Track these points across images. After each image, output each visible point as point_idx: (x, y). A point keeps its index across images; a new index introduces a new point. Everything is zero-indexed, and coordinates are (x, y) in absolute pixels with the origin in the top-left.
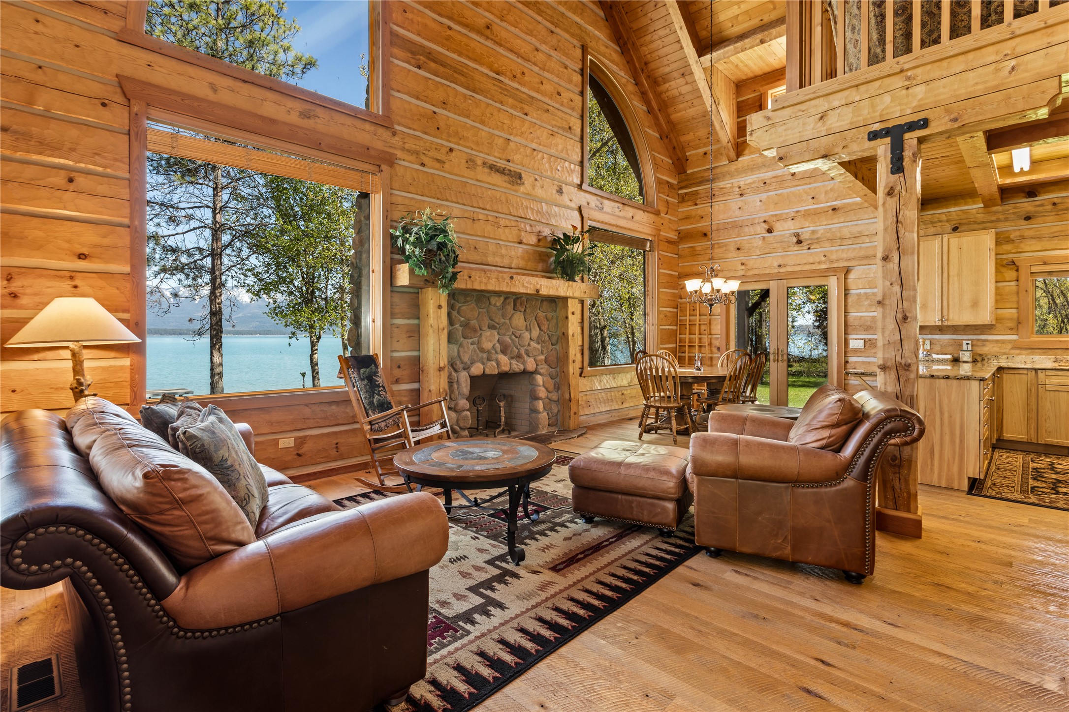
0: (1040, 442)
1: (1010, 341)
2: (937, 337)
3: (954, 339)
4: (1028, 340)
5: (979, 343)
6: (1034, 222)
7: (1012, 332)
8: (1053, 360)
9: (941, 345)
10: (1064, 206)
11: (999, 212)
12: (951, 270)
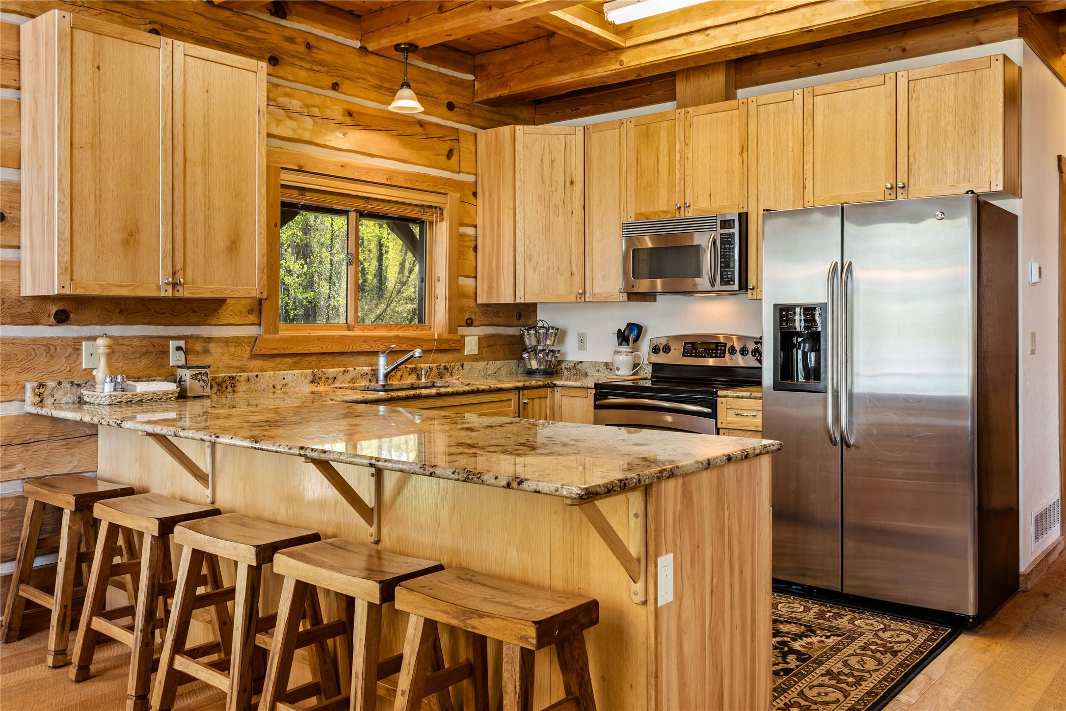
1: (249, 339)
2: (114, 331)
3: (151, 337)
4: (277, 336)
5: (198, 347)
6: (282, 74)
7: (252, 318)
8: (310, 378)
9: (124, 355)
10: (319, 55)
11: (232, 27)
12: (189, 144)
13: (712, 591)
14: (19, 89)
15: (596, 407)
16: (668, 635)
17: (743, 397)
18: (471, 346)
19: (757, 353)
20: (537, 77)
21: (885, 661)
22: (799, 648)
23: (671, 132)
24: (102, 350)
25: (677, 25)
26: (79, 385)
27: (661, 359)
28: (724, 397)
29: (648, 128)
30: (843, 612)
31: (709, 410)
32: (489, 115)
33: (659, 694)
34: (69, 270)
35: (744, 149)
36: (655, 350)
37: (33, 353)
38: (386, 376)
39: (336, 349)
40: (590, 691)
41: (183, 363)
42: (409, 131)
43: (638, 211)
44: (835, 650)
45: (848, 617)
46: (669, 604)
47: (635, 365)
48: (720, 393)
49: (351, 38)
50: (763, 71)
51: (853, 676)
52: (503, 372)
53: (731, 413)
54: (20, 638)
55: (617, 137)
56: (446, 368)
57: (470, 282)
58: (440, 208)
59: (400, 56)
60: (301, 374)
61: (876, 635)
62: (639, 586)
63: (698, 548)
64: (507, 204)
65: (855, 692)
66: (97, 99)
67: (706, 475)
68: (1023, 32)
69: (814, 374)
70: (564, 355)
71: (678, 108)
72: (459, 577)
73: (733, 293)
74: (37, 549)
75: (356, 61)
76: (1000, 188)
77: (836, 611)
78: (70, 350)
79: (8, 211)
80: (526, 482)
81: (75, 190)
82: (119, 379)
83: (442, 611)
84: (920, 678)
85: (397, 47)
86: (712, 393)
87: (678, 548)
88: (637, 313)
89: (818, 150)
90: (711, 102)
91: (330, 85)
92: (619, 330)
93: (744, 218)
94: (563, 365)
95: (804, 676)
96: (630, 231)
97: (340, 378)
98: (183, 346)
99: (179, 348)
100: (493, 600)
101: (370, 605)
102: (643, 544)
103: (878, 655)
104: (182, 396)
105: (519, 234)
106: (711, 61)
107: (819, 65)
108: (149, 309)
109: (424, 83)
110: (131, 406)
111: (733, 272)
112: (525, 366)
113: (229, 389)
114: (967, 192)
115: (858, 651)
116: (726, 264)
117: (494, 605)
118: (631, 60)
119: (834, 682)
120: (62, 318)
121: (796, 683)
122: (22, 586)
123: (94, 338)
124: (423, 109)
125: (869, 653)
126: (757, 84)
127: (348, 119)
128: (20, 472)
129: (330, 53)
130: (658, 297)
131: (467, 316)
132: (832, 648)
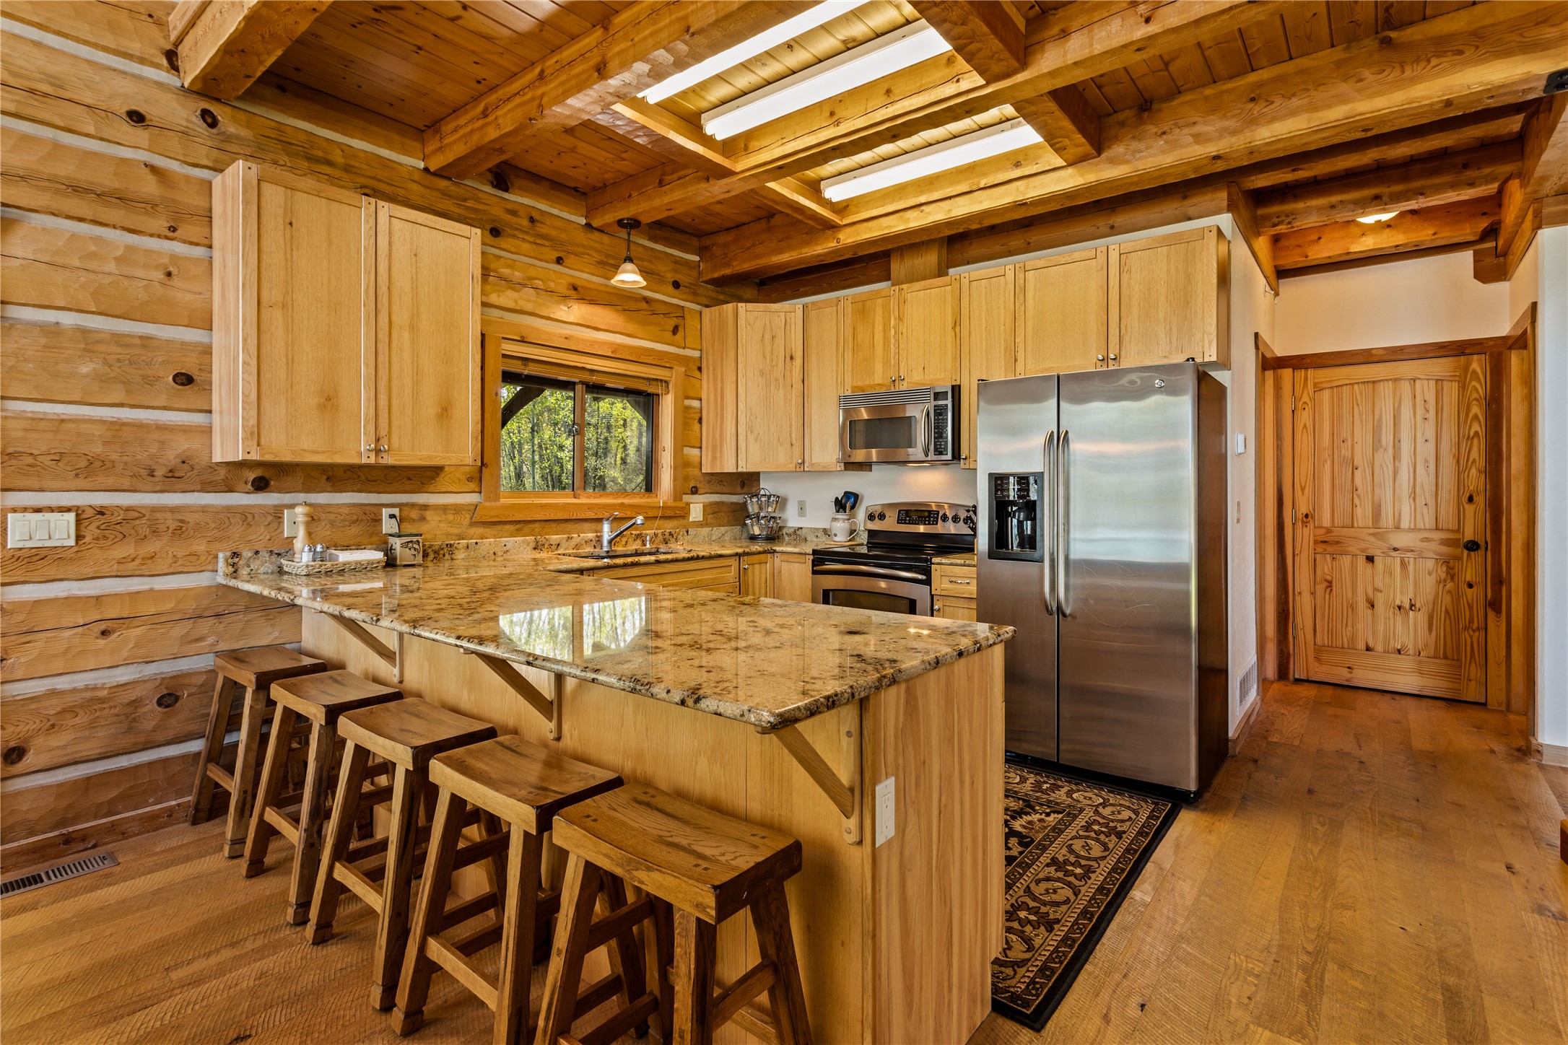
1: (468, 507)
3: (362, 505)
4: (498, 504)
5: (414, 514)
6: (504, 245)
7: (472, 486)
8: (533, 545)
9: (332, 523)
10: (543, 230)
11: (451, 197)
12: (395, 308)
13: (940, 813)
14: (210, 247)
15: (814, 572)
16: (888, 879)
17: (957, 565)
18: (696, 513)
19: (971, 522)
20: (758, 257)
21: (1111, 846)
22: (1020, 829)
23: (886, 309)
24: (301, 519)
25: (892, 202)
26: (279, 554)
27: (876, 525)
28: (939, 564)
29: (864, 306)
30: (1059, 783)
31: (924, 577)
32: (713, 294)
33: (878, 956)
34: (256, 434)
35: (957, 323)
36: (871, 517)
37: (227, 521)
38: (610, 542)
39: (560, 516)
40: (791, 953)
41: (396, 530)
42: (634, 306)
43: (855, 384)
44: (1058, 830)
45: (1066, 789)
46: (889, 842)
47: (852, 532)
48: (935, 560)
49: (576, 214)
50: (974, 250)
51: (1081, 866)
52: (727, 538)
53: (945, 580)
54: (209, 819)
55: (835, 314)
56: (671, 534)
57: (696, 452)
58: (666, 382)
59: (623, 233)
60: (523, 541)
61: (1096, 812)
62: (852, 823)
63: (923, 764)
64: (730, 378)
65: (1085, 888)
66: (289, 256)
67: (933, 675)
68: (1231, 208)
69: (1030, 542)
70: (785, 521)
71: (893, 285)
72: (635, 800)
73: (946, 463)
74: (228, 725)
75: (582, 237)
76: (1214, 358)
77: (1052, 781)
78: (270, 518)
79: (197, 373)
80: (704, 700)
81: (263, 351)
82: (319, 548)
83: (604, 855)
84: (1150, 867)
85: (620, 223)
86: (926, 560)
87: (900, 768)
88: (853, 482)
89: (1030, 324)
90: (924, 279)
91: (554, 258)
92: (837, 498)
93: (956, 390)
94: (784, 531)
95: (1029, 866)
96: (847, 403)
97: (564, 544)
98: (397, 514)
99: (392, 516)
100: (669, 839)
101: (526, 834)
102: (858, 770)
103: (1102, 837)
104: (391, 563)
105: (741, 406)
106: (925, 238)
107: (1029, 243)
108: (359, 477)
109: (650, 261)
110: (331, 576)
111: (946, 442)
112: (748, 531)
113: (447, 556)
114: (1188, 360)
115: (1081, 833)
116: (940, 434)
117: (669, 849)
118: (848, 238)
119: (1060, 874)
120: (261, 485)
121: (1021, 875)
122: (210, 766)
123: (292, 506)
124: (645, 283)
125: (1093, 834)
126: (968, 263)
127: (572, 293)
128: (212, 645)
129: (555, 227)
130: (874, 467)
131: (692, 484)
132: (1054, 829)
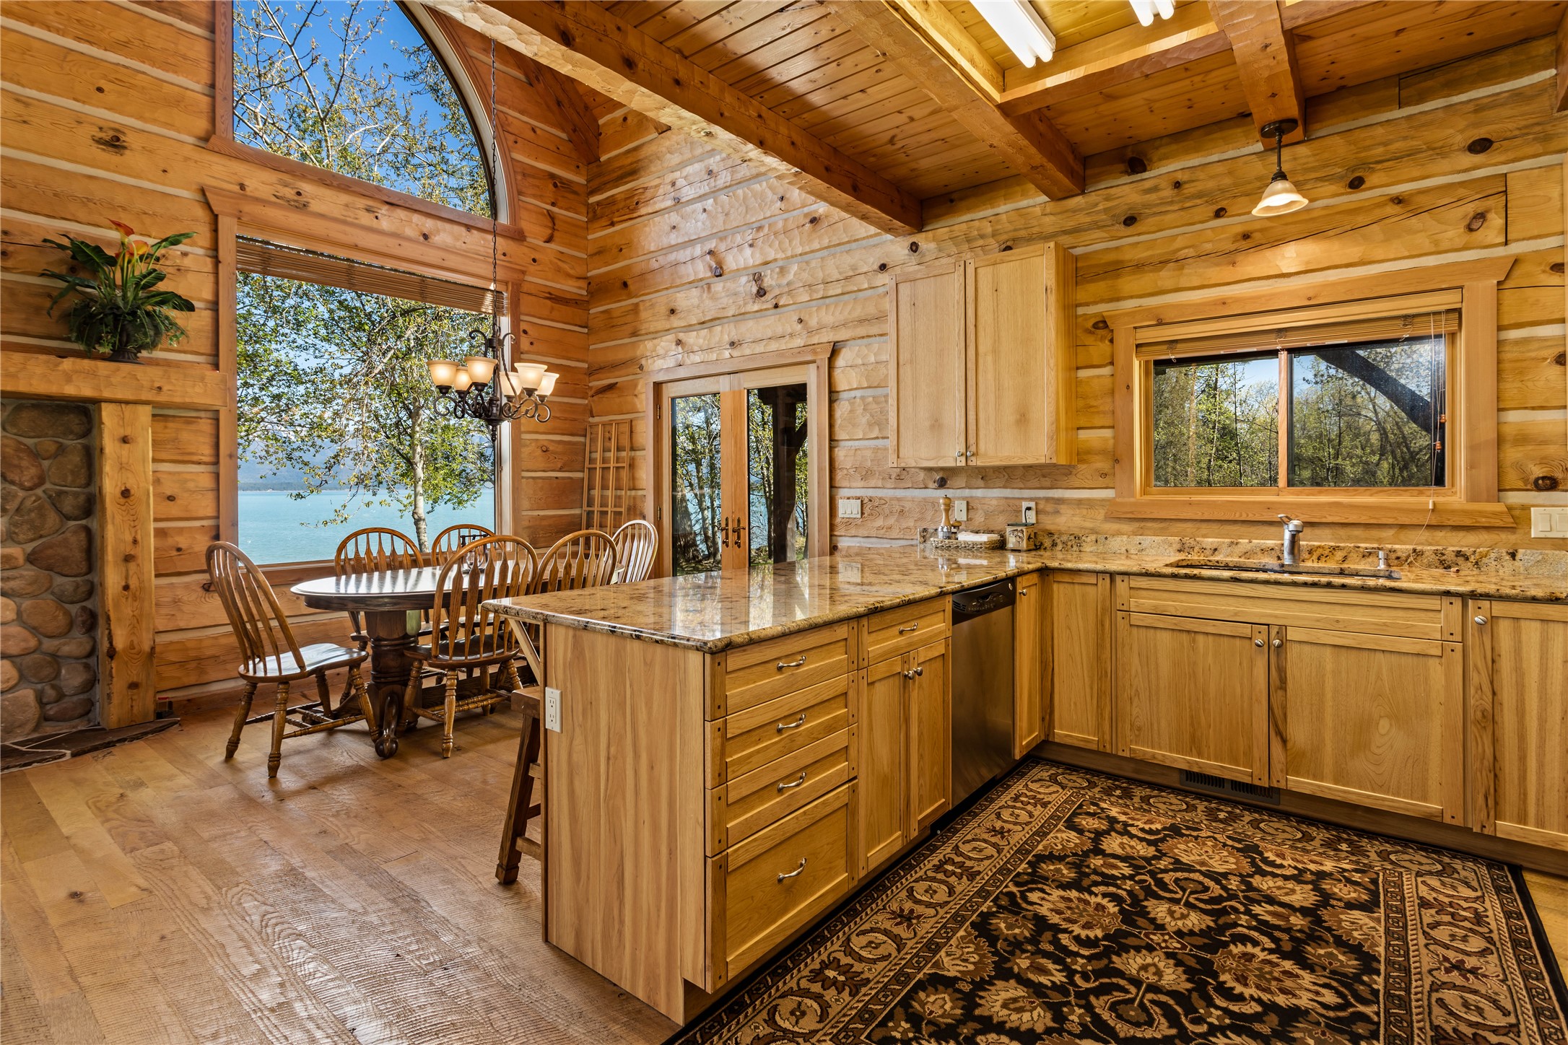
0: (1120, 753)
1: (1103, 501)
2: (979, 493)
4: (1131, 500)
6: (1141, 229)
7: (1106, 482)
9: (985, 512)
10: (1194, 188)
11: (1081, 210)
12: (981, 340)
16: (558, 761)
18: (1550, 524)
34: (896, 451)
37: (924, 508)
46: (558, 735)
49: (1247, 145)
75: (1258, 168)
91: (1215, 214)
99: (1029, 509)
108: (1004, 476)
120: (942, 483)
124: (1307, 199)
129: (1212, 177)
131: (1539, 473)
